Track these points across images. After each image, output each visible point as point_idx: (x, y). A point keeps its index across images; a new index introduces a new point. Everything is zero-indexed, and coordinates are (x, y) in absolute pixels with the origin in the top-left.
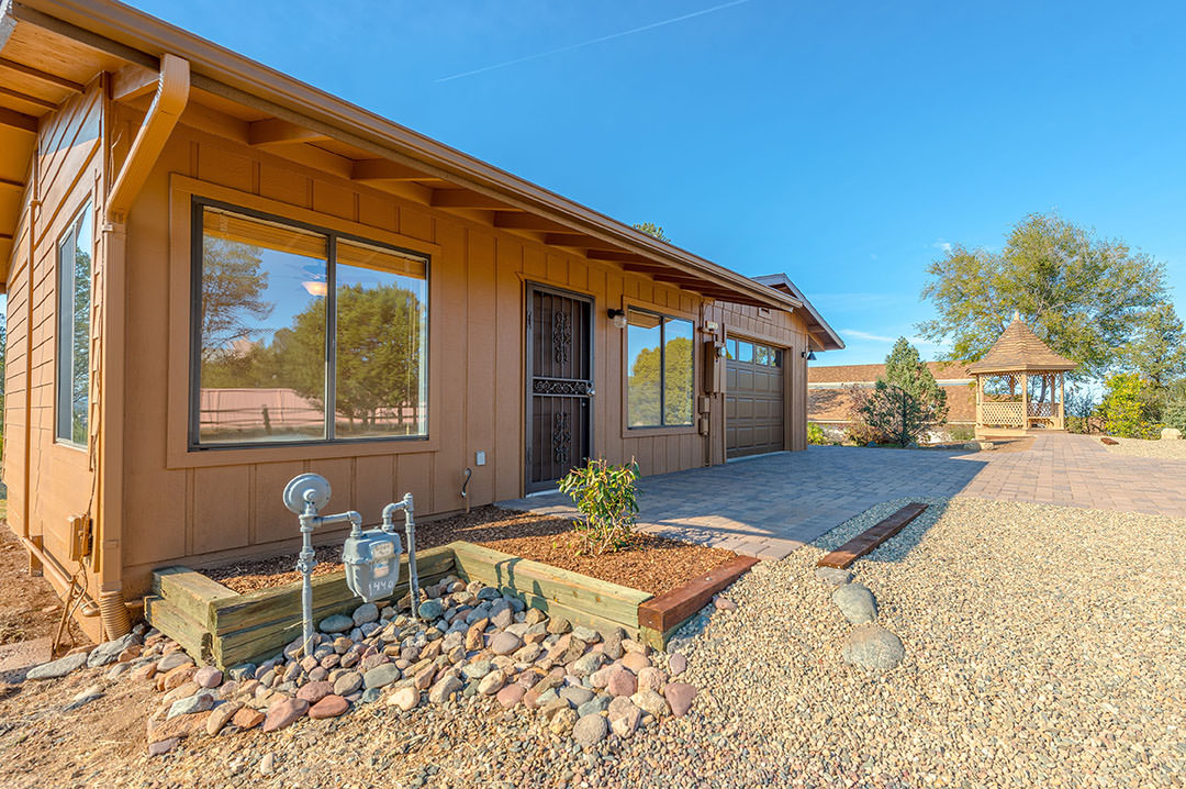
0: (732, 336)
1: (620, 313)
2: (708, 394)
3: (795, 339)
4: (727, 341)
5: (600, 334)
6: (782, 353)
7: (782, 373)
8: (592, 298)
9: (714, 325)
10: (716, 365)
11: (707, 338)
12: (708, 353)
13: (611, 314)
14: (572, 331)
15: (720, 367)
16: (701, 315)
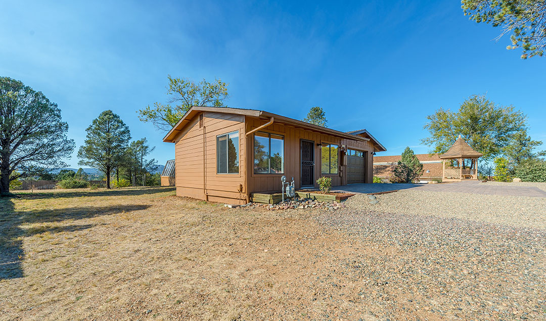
0: (349, 149)
1: (320, 145)
2: (342, 166)
3: (369, 148)
4: (348, 150)
5: (316, 150)
6: (365, 153)
7: (365, 159)
8: (314, 141)
9: (343, 146)
10: (344, 157)
11: (342, 150)
12: (342, 154)
13: (318, 145)
14: (309, 150)
15: (345, 158)
16: (340, 143)
